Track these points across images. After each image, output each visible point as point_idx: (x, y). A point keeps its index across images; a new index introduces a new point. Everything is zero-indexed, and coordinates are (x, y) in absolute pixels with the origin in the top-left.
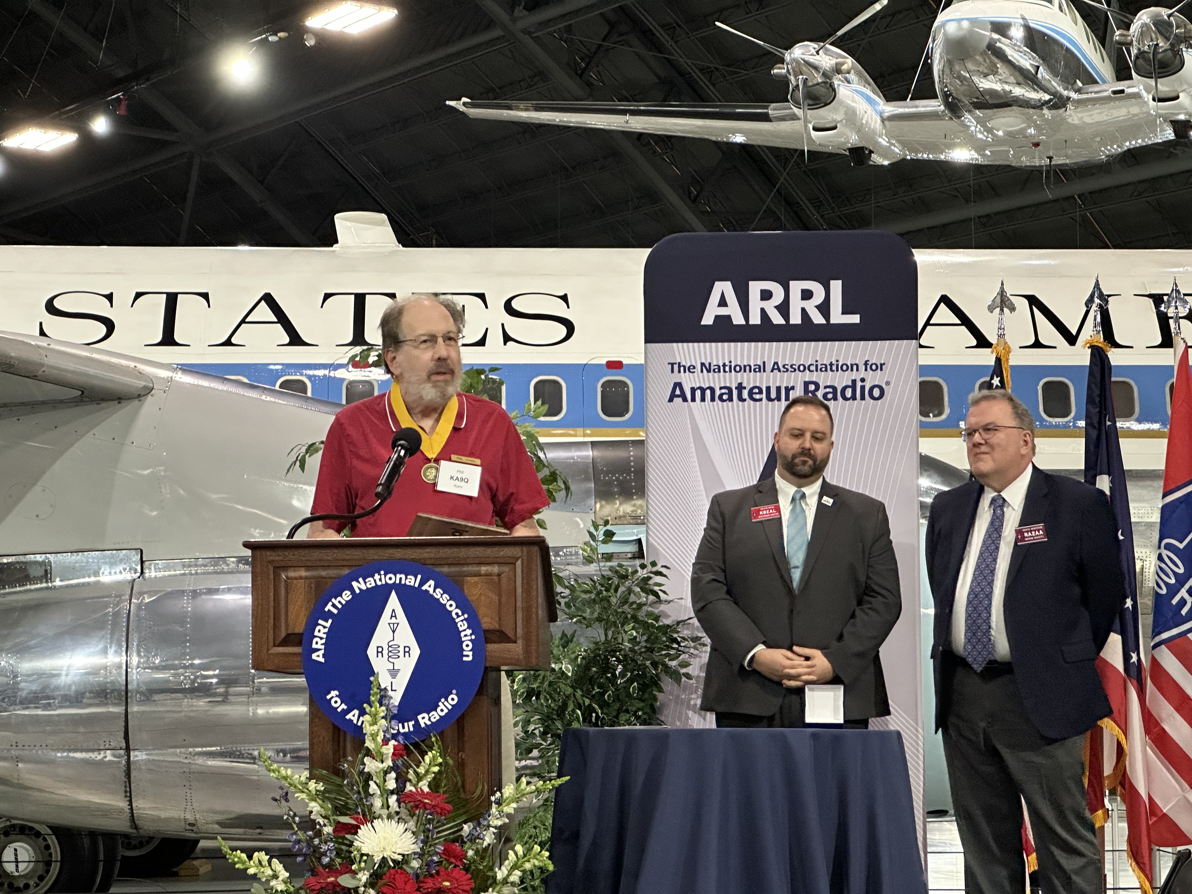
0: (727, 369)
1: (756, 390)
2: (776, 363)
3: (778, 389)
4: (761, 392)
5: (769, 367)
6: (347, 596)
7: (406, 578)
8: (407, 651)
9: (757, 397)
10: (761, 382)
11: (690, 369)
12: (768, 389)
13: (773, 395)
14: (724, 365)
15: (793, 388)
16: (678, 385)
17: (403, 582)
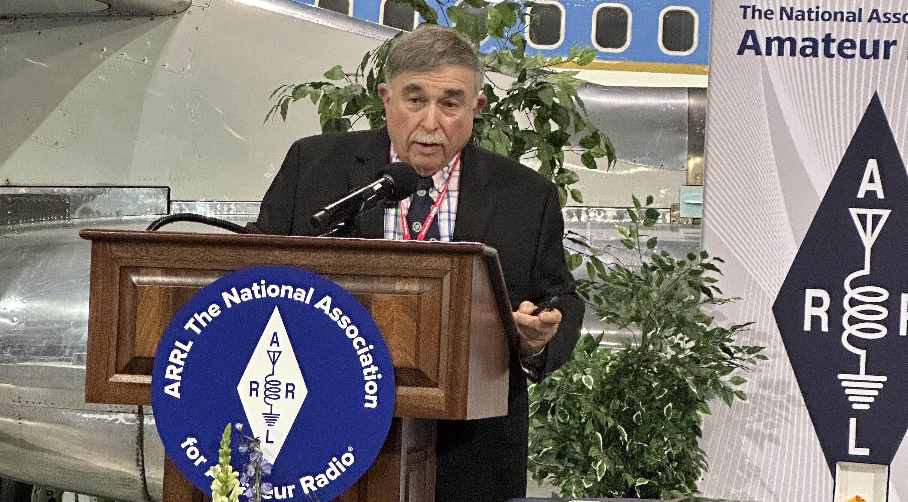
0: (813, 16)
1: (848, 44)
2: (875, 11)
3: (876, 43)
4: (853, 47)
5: (865, 16)
6: (214, 311)
7: (294, 291)
8: (290, 390)
9: (849, 52)
10: (855, 34)
11: (767, 14)
12: (863, 43)
13: (869, 51)
14: (810, 11)
15: (895, 43)
16: (750, 33)
17: (290, 296)
